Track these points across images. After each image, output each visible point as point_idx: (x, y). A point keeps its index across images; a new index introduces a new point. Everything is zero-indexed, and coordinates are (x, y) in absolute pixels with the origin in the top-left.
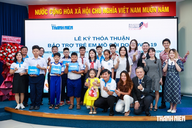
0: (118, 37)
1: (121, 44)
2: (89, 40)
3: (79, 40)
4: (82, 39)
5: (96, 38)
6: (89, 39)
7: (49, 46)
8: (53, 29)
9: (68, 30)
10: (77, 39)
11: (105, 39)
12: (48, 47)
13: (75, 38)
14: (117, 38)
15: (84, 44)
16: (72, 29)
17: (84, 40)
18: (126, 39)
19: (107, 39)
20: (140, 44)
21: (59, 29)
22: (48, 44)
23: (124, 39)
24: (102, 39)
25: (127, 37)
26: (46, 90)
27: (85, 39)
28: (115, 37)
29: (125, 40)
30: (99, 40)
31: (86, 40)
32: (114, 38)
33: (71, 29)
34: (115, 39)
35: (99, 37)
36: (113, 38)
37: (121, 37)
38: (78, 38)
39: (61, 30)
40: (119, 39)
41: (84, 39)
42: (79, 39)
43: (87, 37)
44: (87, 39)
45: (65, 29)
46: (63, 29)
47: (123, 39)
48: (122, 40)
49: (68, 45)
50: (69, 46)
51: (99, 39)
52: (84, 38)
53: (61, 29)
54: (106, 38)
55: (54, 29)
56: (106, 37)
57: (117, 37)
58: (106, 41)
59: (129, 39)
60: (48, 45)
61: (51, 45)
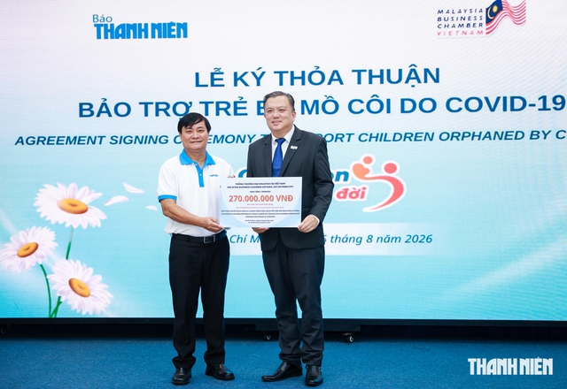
0: (389, 71)
1: (403, 101)
2: (258, 84)
3: (213, 85)
4: (228, 79)
5: (289, 75)
6: (258, 79)
7: (85, 113)
8: (99, 37)
9: (167, 39)
10: (205, 79)
11: (332, 79)
12: (81, 115)
13: (197, 74)
14: (381, 76)
15: (235, 103)
16: (185, 36)
17: (236, 85)
18: (422, 77)
19: (339, 80)
20: (487, 99)
21: (129, 37)
22: (81, 105)
23: (417, 78)
24: (317, 78)
25: (427, 71)
26: (69, 307)
27: (241, 78)
28: (376, 72)
29: (419, 82)
30: (303, 84)
31: (246, 85)
32: (371, 77)
33: (179, 36)
34: (376, 81)
35: (303, 73)
36: (365, 76)
37: (400, 71)
38: (212, 74)
39: (137, 40)
40: (394, 77)
41: (237, 79)
42: (213, 79)
43: (250, 70)
44: (249, 79)
45: (153, 36)
46: (146, 37)
47: (409, 78)
48: (407, 82)
49: (168, 106)
50: (170, 111)
51: (303, 78)
52: (236, 74)
53: (135, 37)
54: (336, 77)
55: (106, 37)
56: (335, 72)
57: (382, 71)
58: (334, 90)
59: (437, 81)
60: (81, 110)
61: (91, 106)
